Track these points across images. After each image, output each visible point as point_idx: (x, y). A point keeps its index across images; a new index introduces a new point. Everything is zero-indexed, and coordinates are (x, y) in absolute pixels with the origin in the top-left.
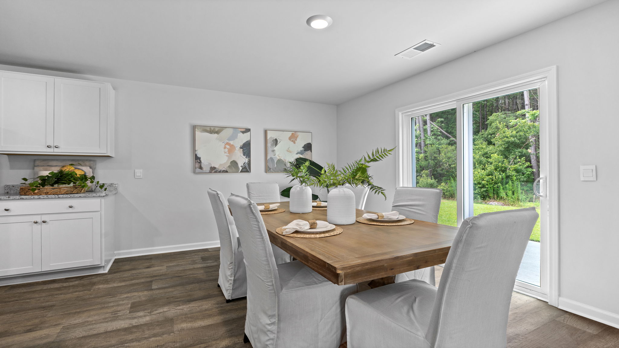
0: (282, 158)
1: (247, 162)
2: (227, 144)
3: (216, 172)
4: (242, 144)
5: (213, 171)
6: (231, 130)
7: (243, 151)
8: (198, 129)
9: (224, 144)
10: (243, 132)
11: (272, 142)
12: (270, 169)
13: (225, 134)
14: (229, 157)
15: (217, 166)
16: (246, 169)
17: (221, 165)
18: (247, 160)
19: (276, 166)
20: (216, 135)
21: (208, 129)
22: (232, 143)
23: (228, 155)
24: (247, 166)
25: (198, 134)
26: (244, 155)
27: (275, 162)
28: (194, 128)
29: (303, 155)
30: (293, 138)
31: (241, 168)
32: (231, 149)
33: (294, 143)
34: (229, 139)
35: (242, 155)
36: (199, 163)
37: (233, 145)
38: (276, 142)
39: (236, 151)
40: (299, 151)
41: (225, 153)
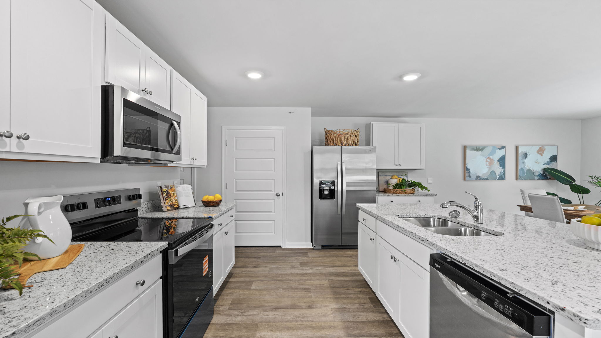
0: (531, 169)
1: (502, 172)
2: (488, 158)
3: (480, 180)
4: (499, 158)
5: (478, 179)
6: (491, 148)
7: (500, 163)
8: (468, 148)
9: (485, 159)
10: (500, 149)
11: (523, 156)
12: (521, 177)
13: (487, 151)
14: (489, 168)
15: (480, 175)
16: (502, 177)
17: (483, 174)
18: (502, 170)
19: (525, 175)
20: (480, 152)
21: (475, 148)
22: (491, 157)
23: (489, 166)
24: (502, 175)
25: (468, 152)
26: (500, 166)
27: (525, 171)
28: (465, 148)
29: (549, 165)
30: (541, 151)
31: (498, 177)
32: (491, 163)
33: (542, 155)
34: (489, 155)
35: (499, 166)
36: (469, 173)
37: (492, 159)
38: (526, 155)
39: (494, 164)
40: (546, 162)
41: (487, 165)
